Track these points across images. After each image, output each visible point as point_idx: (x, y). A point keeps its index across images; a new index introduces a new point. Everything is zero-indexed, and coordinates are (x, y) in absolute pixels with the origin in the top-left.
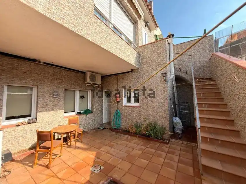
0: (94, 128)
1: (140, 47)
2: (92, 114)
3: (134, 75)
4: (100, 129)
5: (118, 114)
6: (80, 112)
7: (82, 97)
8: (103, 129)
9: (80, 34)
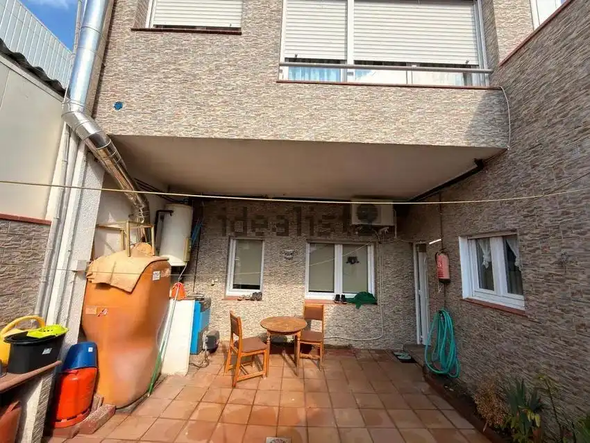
0: (382, 347)
1: (506, 62)
2: (375, 306)
3: (491, 179)
4: (397, 356)
5: (444, 323)
6: (343, 296)
7: (351, 260)
8: (404, 361)
9: (242, 137)
